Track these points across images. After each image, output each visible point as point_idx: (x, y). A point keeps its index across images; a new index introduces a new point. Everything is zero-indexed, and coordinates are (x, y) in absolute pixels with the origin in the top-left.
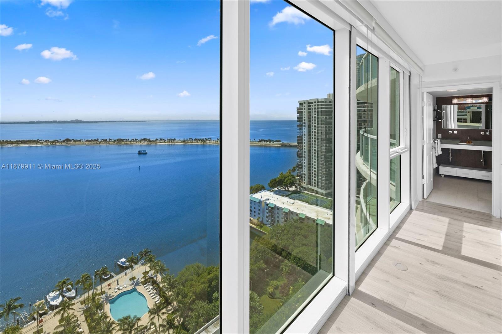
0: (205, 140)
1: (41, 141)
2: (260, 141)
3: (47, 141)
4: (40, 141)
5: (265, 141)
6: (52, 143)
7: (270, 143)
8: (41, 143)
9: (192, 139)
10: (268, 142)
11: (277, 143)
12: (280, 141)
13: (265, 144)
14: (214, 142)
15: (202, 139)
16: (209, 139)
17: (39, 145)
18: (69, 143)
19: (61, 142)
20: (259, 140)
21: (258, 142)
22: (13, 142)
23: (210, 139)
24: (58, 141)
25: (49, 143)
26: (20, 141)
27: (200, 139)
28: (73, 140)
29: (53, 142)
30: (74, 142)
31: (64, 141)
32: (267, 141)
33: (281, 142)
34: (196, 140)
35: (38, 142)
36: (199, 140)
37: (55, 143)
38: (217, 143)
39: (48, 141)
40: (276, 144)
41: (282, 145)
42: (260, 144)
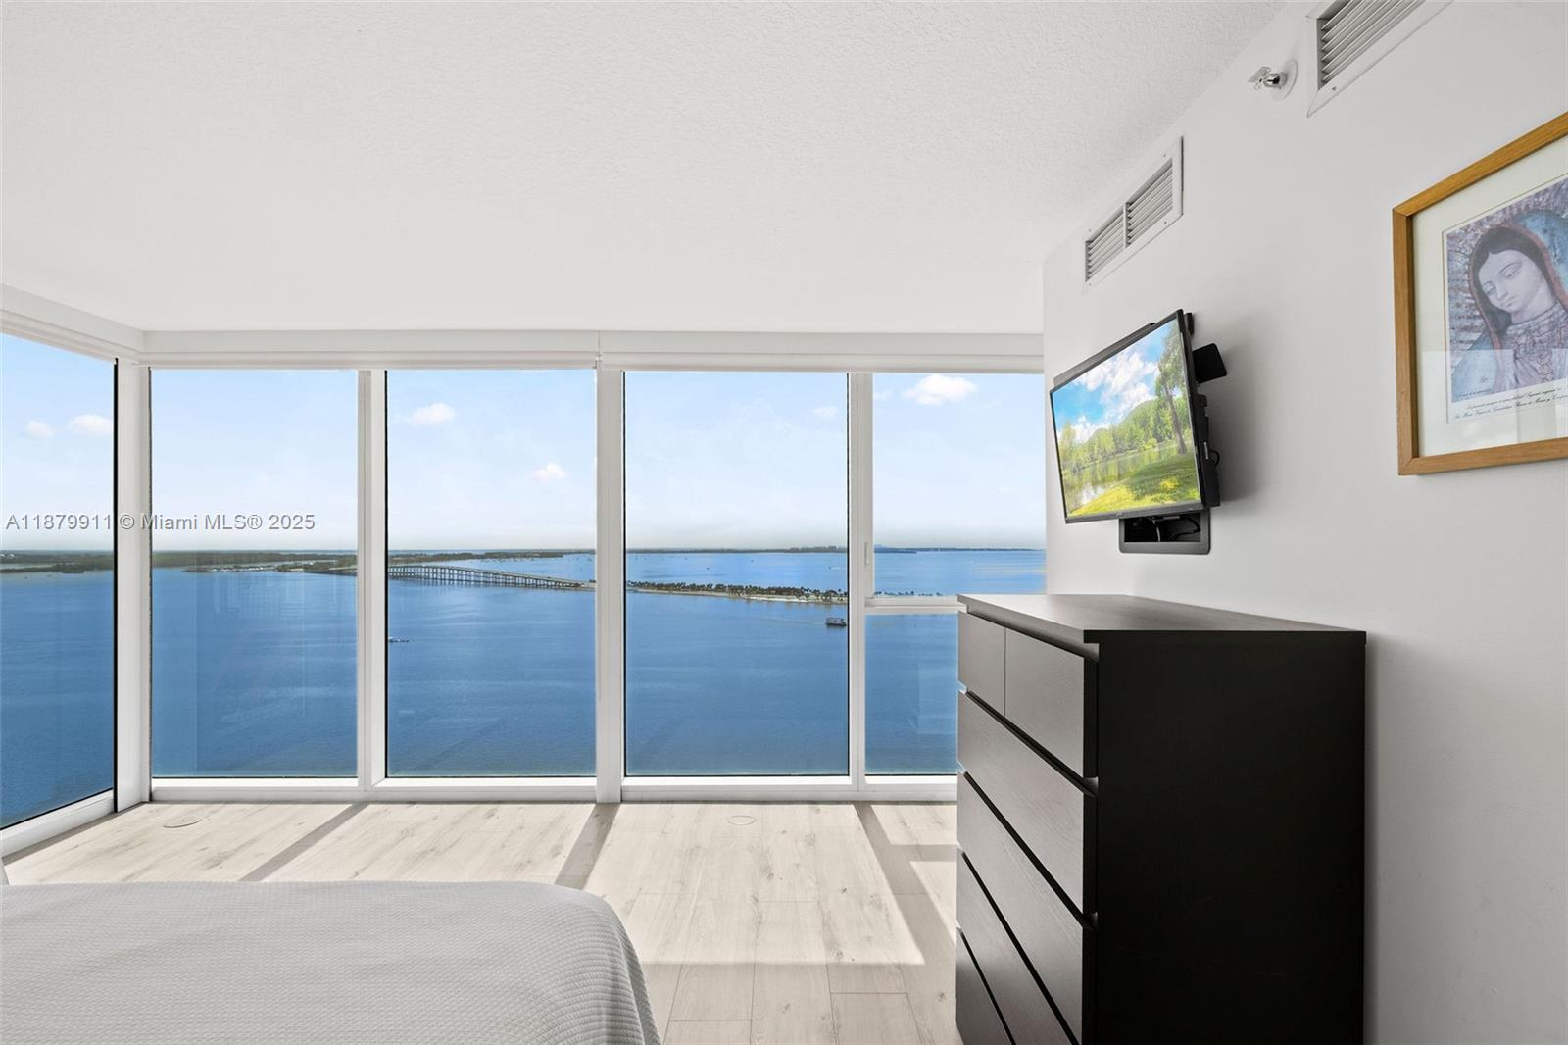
1: (806, 591)
3: (816, 592)
8: (807, 596)
17: (803, 600)
19: (841, 595)
22: (763, 590)
24: (835, 593)
26: (773, 589)
29: (828, 594)
35: (802, 594)
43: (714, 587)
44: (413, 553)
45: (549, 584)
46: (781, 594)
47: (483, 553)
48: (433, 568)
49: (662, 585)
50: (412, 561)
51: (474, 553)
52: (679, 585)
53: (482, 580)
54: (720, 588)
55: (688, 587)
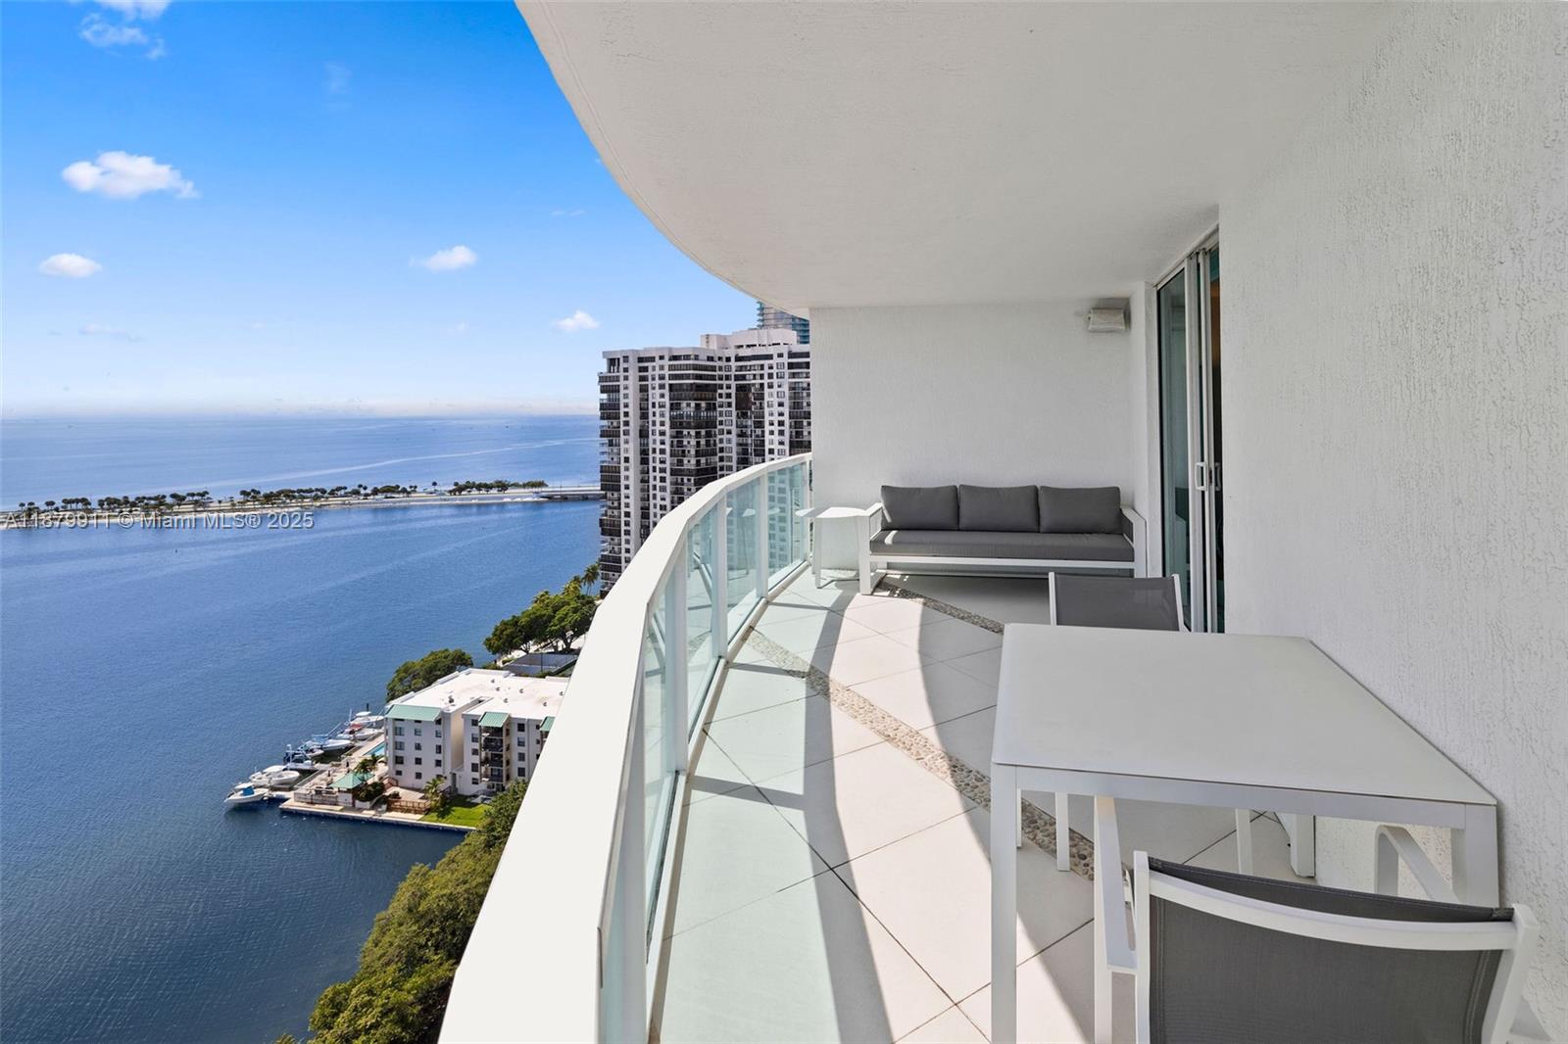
0: (169, 500)
2: (459, 489)
5: (479, 487)
7: (501, 495)
9: (85, 501)
10: (494, 491)
11: (530, 490)
12: (541, 484)
13: (480, 499)
14: (226, 505)
15: (150, 499)
16: (196, 498)
20: (456, 484)
21: (450, 492)
23: (202, 495)
27: (140, 499)
32: (488, 487)
33: (547, 486)
34: (111, 504)
36: (134, 505)
38: (239, 510)
40: (528, 495)
41: (550, 498)
42: (458, 500)
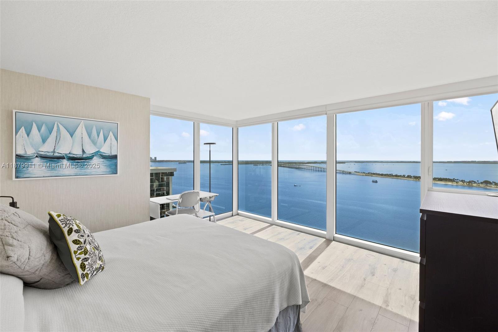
1: (457, 180)
3: (462, 181)
4: (455, 180)
6: (468, 184)
8: (457, 183)
18: (489, 185)
19: (479, 183)
24: (475, 182)
25: (465, 184)
26: (437, 178)
28: (495, 182)
29: (469, 182)
30: (495, 185)
31: (482, 183)
35: (454, 181)
37: (472, 183)
39: (464, 180)
43: (406, 176)
44: (301, 162)
45: (341, 172)
46: (442, 181)
47: (320, 162)
48: (309, 166)
49: (383, 174)
50: (301, 164)
51: (318, 162)
52: (390, 175)
53: (320, 170)
54: (409, 177)
55: (394, 176)
